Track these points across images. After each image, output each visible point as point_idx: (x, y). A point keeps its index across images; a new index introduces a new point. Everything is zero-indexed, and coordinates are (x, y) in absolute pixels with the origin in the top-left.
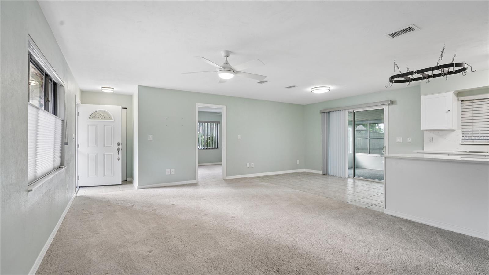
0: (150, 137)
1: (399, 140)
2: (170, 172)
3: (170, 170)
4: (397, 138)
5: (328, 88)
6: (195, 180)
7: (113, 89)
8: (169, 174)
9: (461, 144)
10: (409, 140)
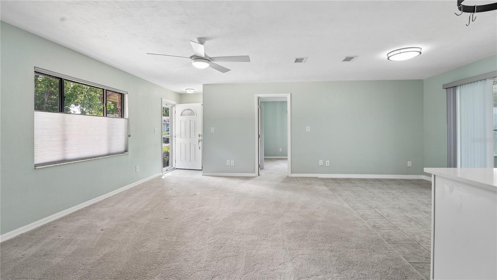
0: (212, 130)
2: (230, 162)
3: (230, 161)
5: (419, 50)
6: (255, 173)
7: (193, 90)
8: (229, 165)
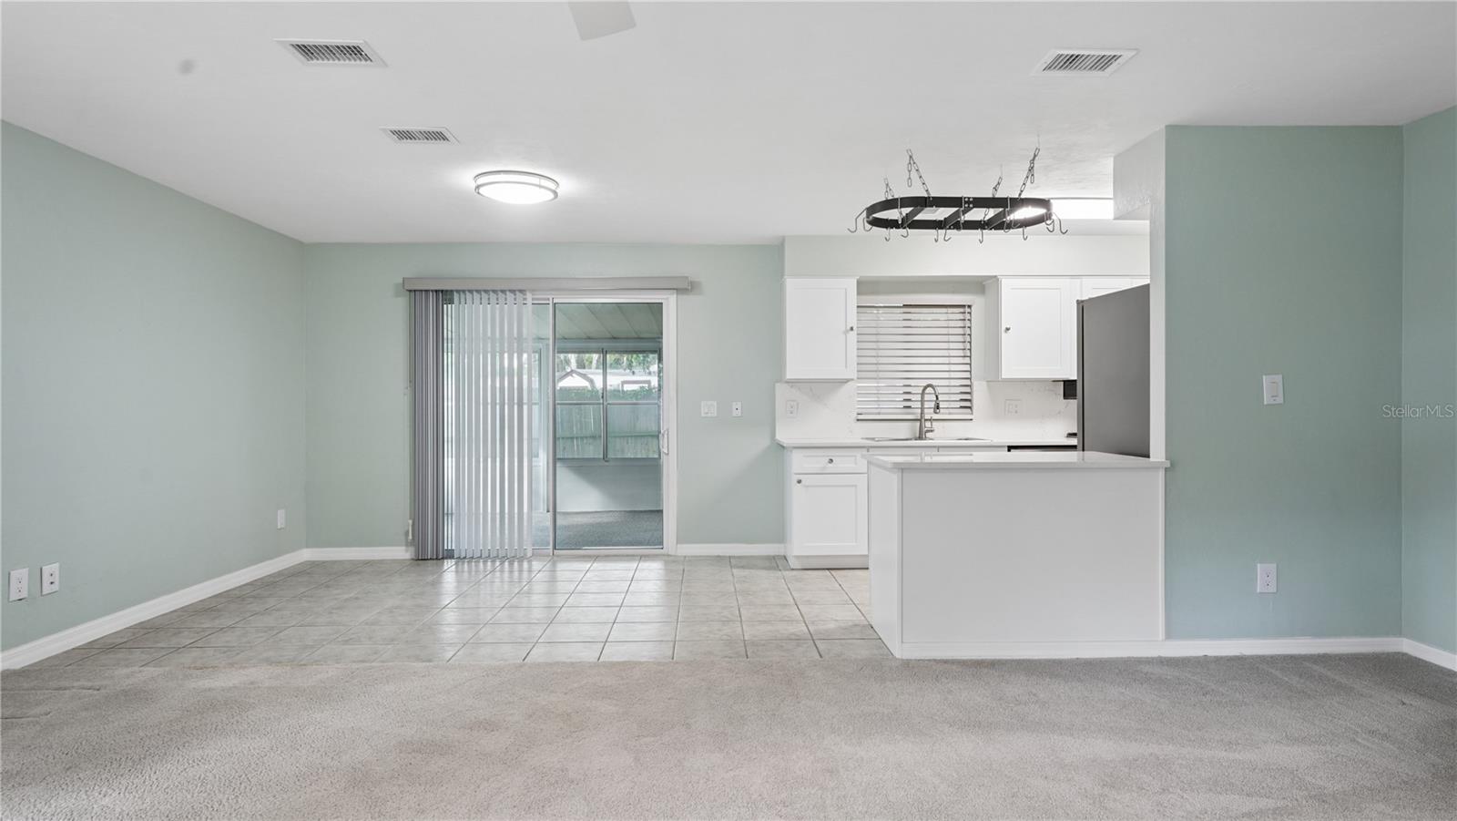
1: (709, 409)
4: (702, 404)
5: (552, 186)
9: (858, 420)
10: (737, 409)
